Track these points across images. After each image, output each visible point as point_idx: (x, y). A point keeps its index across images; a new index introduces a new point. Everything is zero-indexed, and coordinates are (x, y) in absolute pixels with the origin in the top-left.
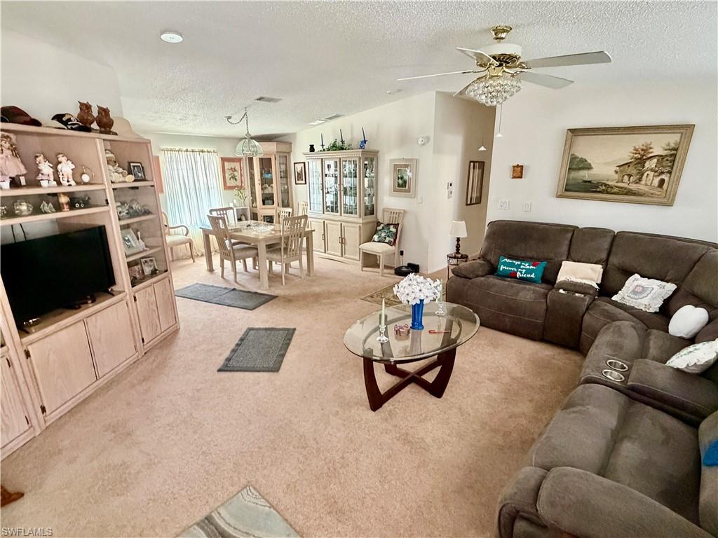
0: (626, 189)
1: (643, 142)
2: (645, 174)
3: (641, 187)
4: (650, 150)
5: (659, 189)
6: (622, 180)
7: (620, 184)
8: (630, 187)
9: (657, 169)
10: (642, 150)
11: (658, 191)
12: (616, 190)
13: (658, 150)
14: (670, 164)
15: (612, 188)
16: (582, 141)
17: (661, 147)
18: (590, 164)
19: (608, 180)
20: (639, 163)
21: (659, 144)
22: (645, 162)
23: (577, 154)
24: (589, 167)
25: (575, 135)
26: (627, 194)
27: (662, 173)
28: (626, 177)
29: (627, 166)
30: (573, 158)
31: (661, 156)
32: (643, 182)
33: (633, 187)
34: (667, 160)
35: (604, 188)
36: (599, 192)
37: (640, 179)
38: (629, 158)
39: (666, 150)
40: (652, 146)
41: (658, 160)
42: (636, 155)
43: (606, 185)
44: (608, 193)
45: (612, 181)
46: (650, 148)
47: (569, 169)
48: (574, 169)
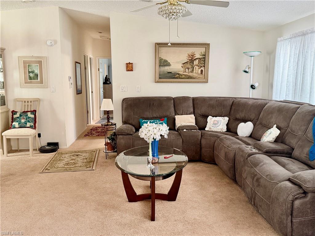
0: (188, 75)
1: (191, 51)
2: (195, 68)
3: (194, 74)
4: (195, 56)
5: (201, 75)
6: (185, 71)
7: (185, 73)
8: (190, 75)
9: (199, 65)
10: (192, 55)
11: (201, 76)
12: (184, 76)
13: (198, 56)
14: (203, 62)
15: (181, 75)
16: (163, 50)
17: (199, 54)
18: (169, 63)
19: (179, 72)
20: (191, 62)
21: (198, 53)
22: (193, 62)
23: (162, 57)
24: (169, 65)
25: (160, 47)
26: (189, 78)
27: (201, 67)
28: (187, 70)
29: (186, 64)
30: (161, 60)
31: (199, 58)
32: (194, 72)
33: (191, 74)
34: (202, 60)
35: (178, 76)
36: (176, 78)
37: (193, 70)
38: (187, 59)
39: (201, 55)
40: (195, 53)
41: (199, 60)
42: (189, 58)
43: (179, 74)
44: (180, 78)
45: (181, 72)
46: (195, 55)
47: (160, 66)
48: (162, 66)
